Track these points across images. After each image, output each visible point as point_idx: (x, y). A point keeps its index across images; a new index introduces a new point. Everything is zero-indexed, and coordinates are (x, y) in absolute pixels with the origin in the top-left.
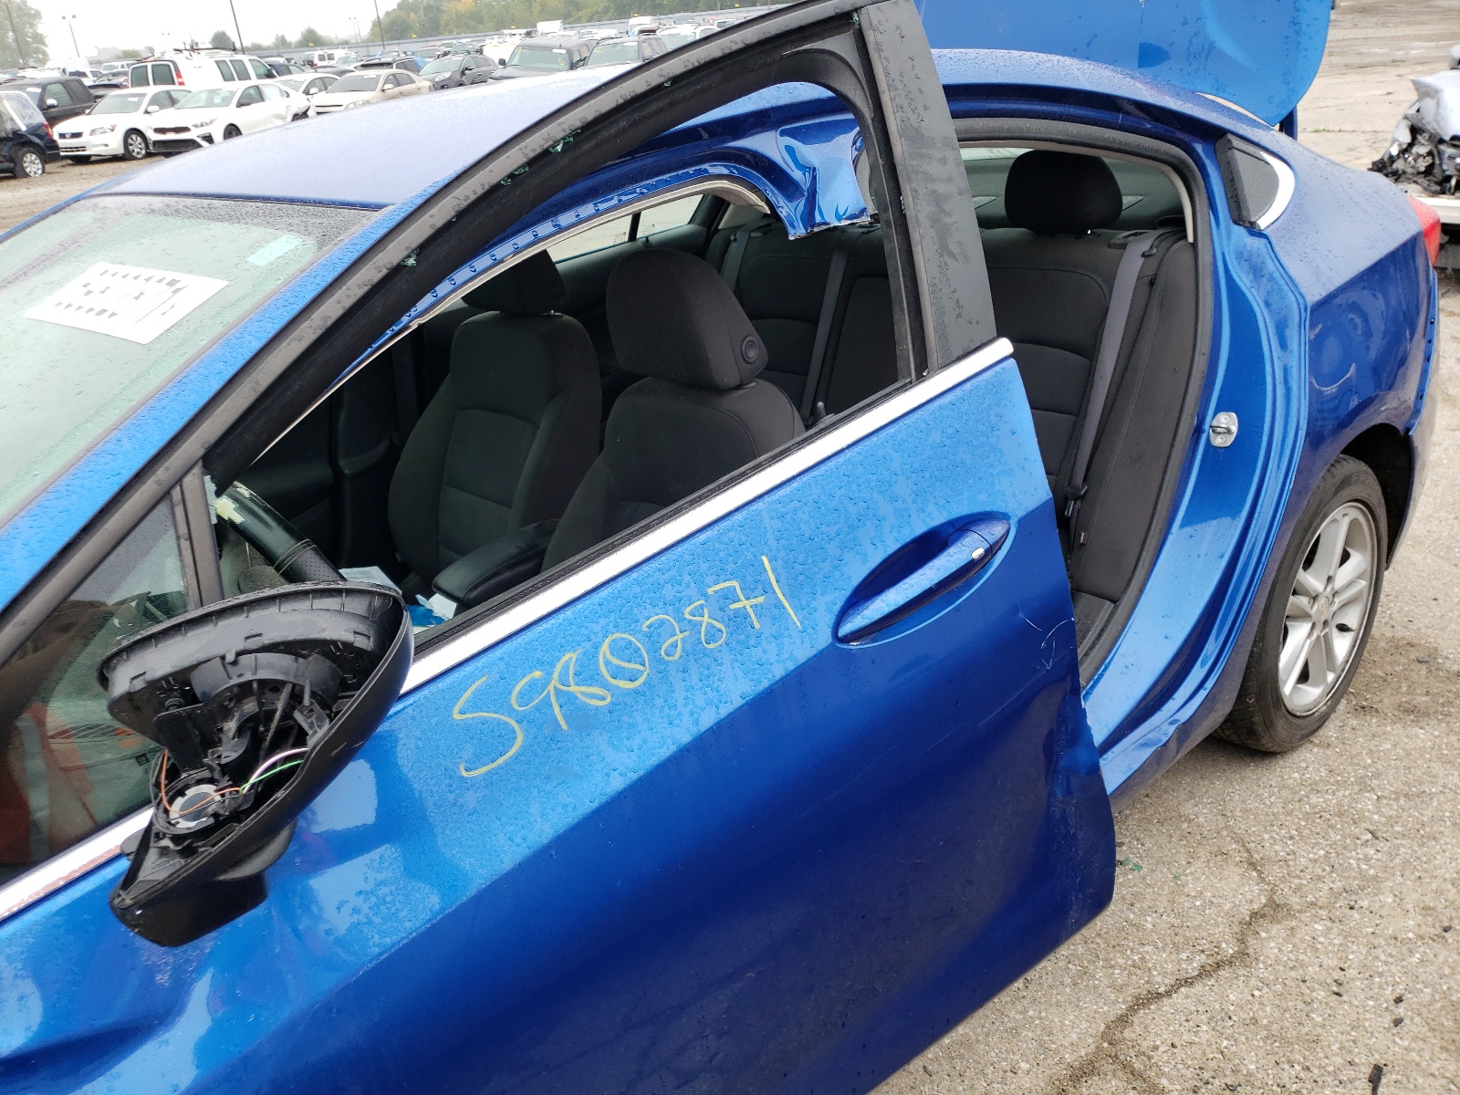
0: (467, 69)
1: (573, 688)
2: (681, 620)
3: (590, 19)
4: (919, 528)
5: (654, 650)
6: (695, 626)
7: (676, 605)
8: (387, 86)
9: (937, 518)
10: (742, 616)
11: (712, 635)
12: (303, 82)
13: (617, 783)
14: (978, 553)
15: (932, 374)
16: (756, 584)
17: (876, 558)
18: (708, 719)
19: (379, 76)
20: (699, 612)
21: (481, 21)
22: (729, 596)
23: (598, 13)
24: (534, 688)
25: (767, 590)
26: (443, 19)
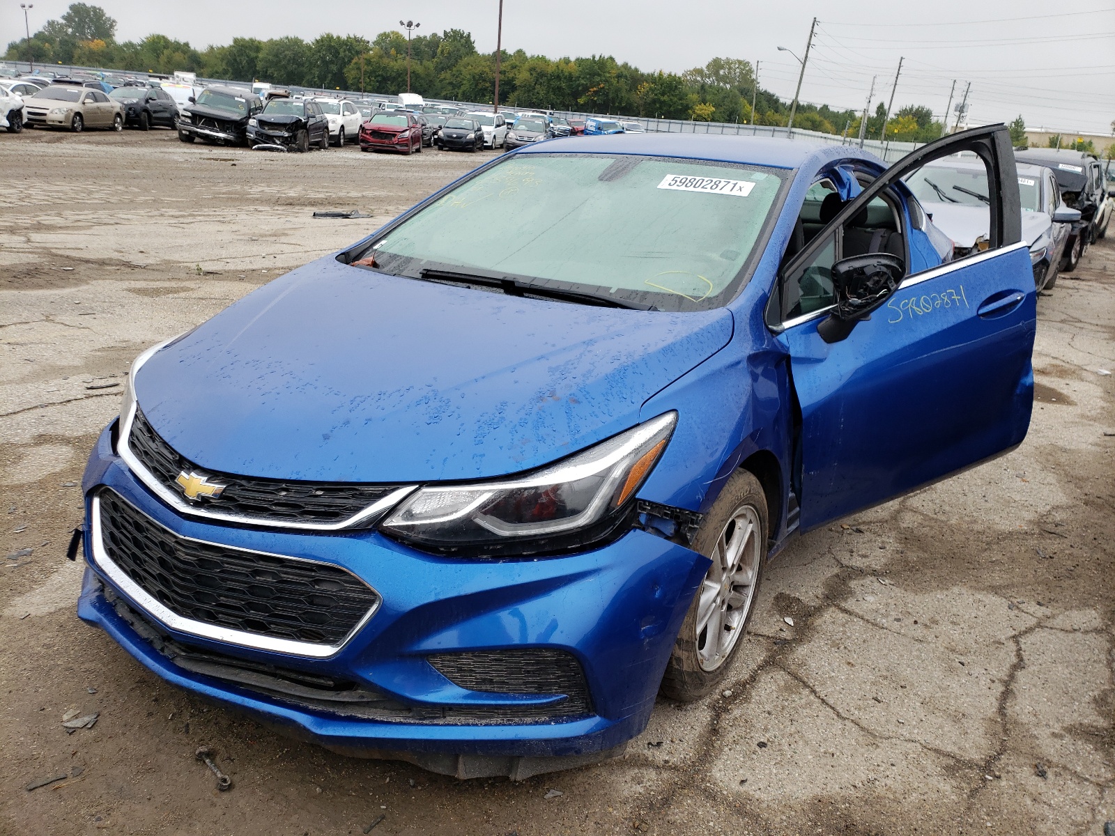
0: (151, 99)
1: (914, 307)
2: (940, 297)
3: (211, 76)
4: (1000, 289)
5: (933, 304)
6: (943, 300)
7: (939, 293)
8: (87, 101)
9: (1005, 288)
10: (954, 300)
11: (947, 304)
12: (11, 85)
13: (923, 336)
14: (1019, 298)
15: (1004, 246)
16: (958, 293)
17: (989, 295)
18: (945, 327)
19: (80, 92)
20: (944, 296)
21: (112, 60)
22: (951, 294)
23: (217, 72)
24: (906, 304)
25: (961, 295)
26: (77, 53)
